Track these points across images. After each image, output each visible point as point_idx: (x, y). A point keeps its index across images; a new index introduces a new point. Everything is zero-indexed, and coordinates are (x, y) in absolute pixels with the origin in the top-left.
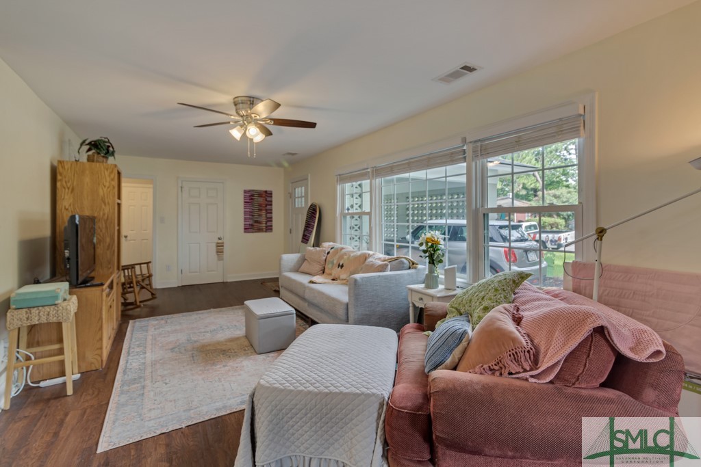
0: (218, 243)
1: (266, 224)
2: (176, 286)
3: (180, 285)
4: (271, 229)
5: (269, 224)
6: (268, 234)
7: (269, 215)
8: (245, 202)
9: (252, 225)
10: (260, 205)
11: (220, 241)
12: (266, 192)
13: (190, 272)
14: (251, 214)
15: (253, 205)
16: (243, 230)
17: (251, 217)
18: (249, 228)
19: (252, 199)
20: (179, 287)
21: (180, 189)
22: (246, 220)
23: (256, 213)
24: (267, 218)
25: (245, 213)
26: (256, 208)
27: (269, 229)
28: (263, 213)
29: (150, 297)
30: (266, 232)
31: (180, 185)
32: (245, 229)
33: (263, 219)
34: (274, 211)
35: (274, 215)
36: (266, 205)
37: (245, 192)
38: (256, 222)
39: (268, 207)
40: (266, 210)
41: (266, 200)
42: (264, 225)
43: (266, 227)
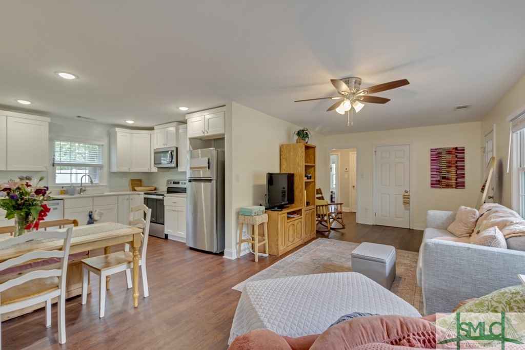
0: (404, 195)
1: (456, 180)
2: (371, 224)
3: (375, 224)
4: (464, 186)
5: (460, 180)
6: (459, 191)
7: (459, 172)
8: (431, 160)
9: (439, 181)
10: (449, 162)
11: (406, 194)
12: (456, 149)
13: (382, 216)
14: (439, 171)
15: (440, 163)
16: (430, 185)
17: (438, 173)
18: (435, 184)
19: (439, 157)
20: (373, 225)
21: (374, 153)
22: (432, 176)
23: (444, 170)
24: (457, 174)
25: (432, 170)
26: (444, 164)
27: (460, 185)
28: (453, 170)
29: (341, 227)
30: (456, 187)
31: (374, 150)
32: (431, 184)
33: (452, 175)
34: (466, 168)
35: (468, 172)
36: (457, 162)
37: (432, 150)
38: (444, 178)
39: (459, 164)
40: (457, 167)
41: (456, 156)
42: (455, 181)
43: (456, 183)
